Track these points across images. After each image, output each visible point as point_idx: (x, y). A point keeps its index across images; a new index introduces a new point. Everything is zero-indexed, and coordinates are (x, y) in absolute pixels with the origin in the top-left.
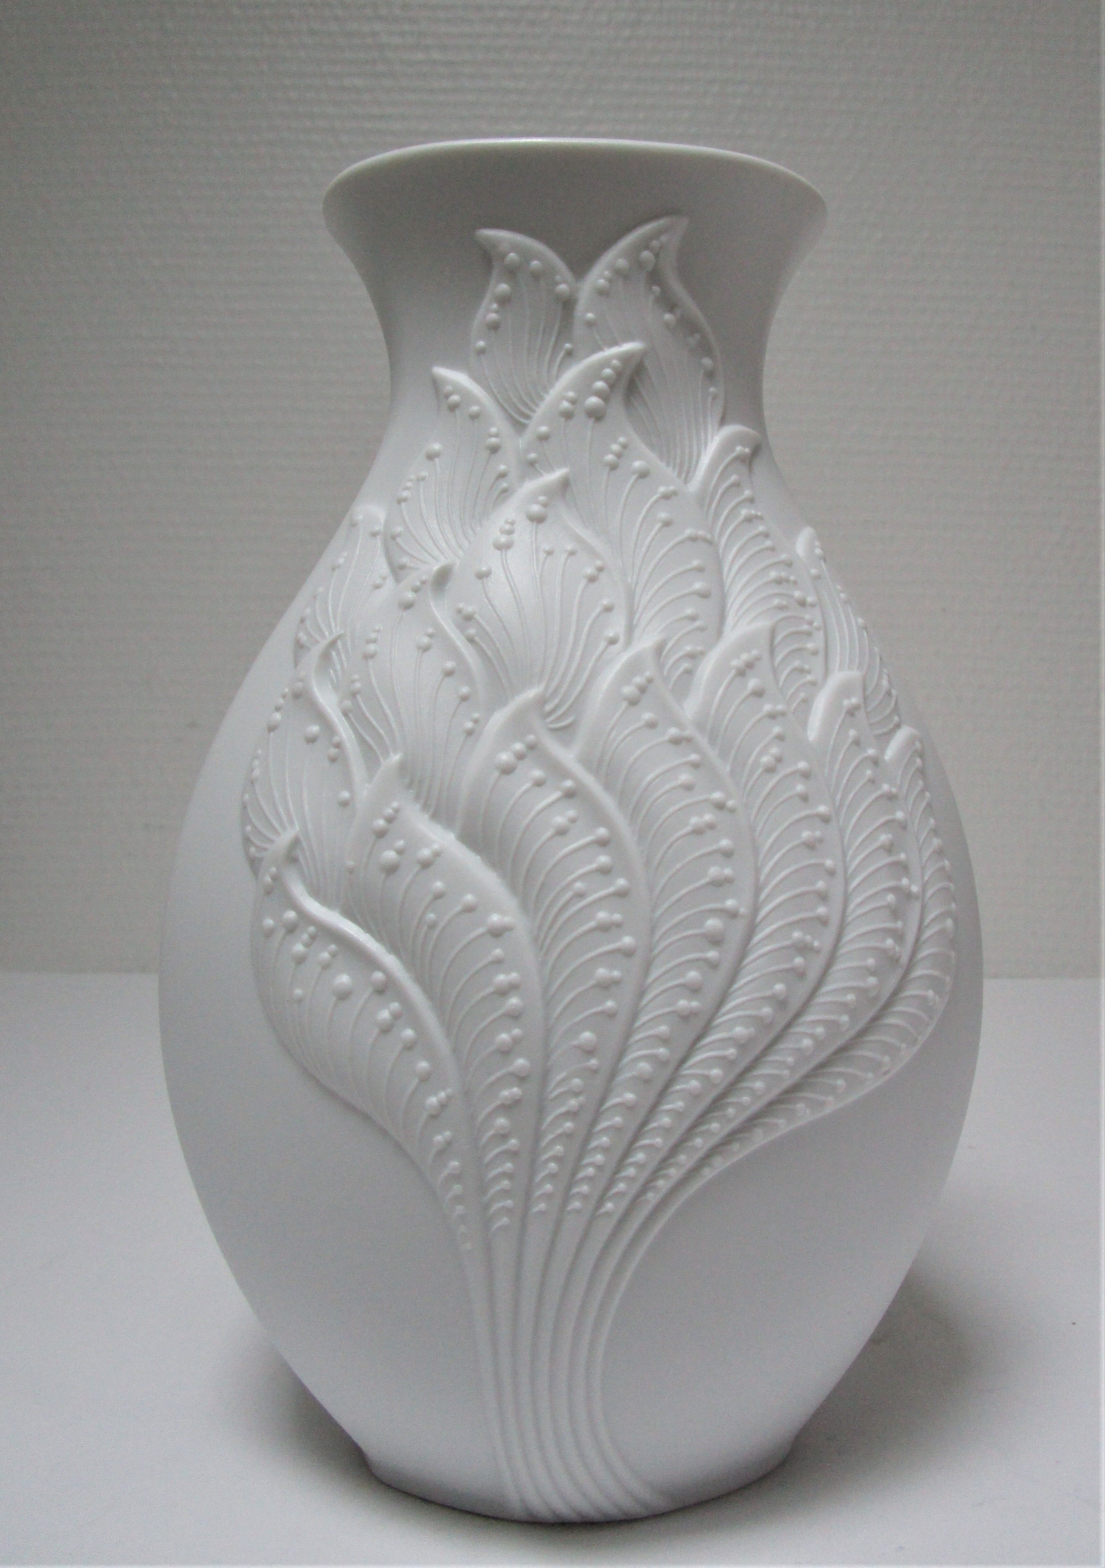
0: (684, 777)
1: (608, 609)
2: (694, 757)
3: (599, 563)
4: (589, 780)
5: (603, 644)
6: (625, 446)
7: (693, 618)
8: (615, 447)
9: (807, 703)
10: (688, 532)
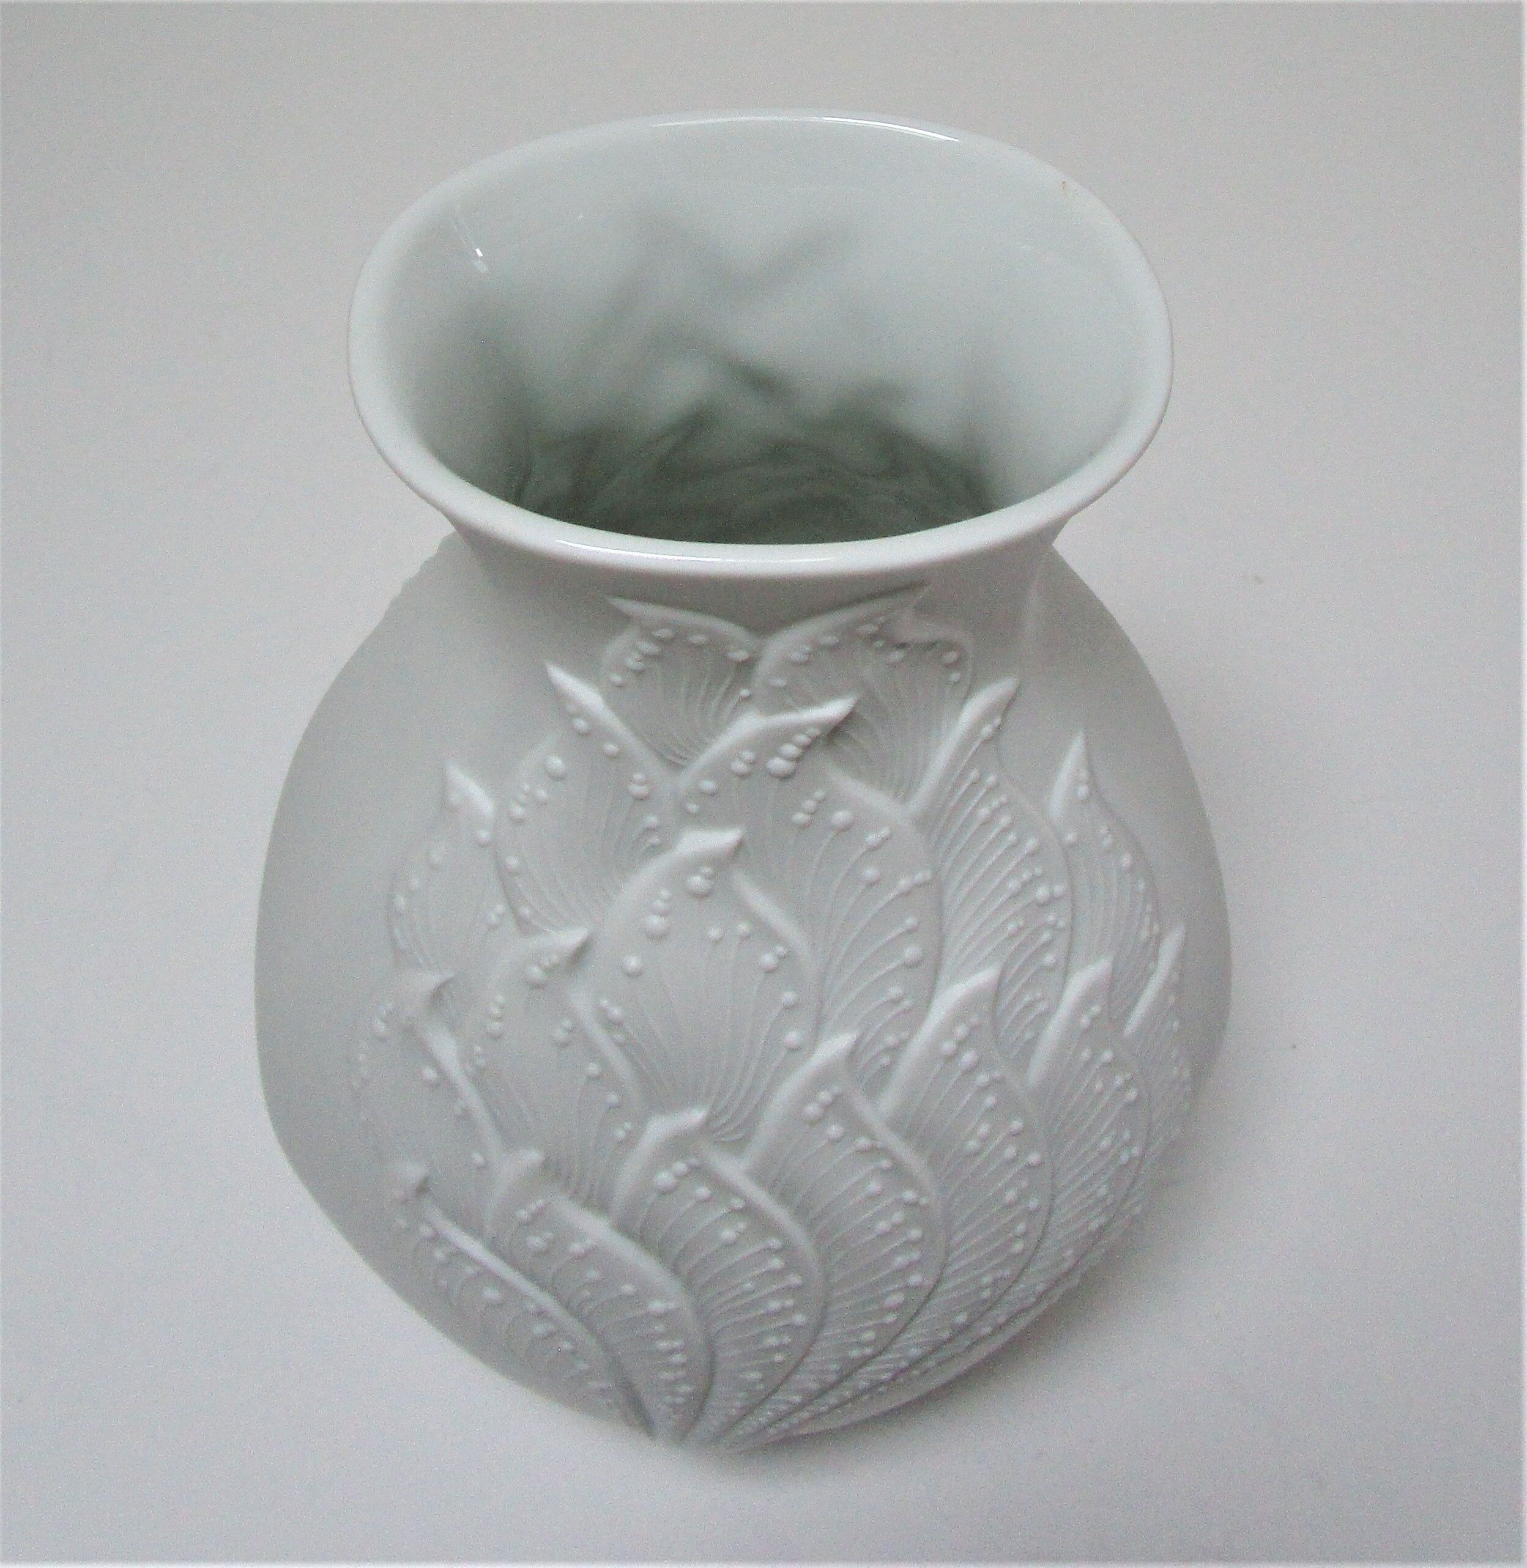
0: (874, 1186)
1: (789, 1008)
2: (885, 1163)
3: (780, 949)
4: (761, 1197)
5: (783, 1053)
6: (820, 802)
7: (895, 1002)
8: (810, 804)
9: (1032, 1044)
10: (904, 883)
